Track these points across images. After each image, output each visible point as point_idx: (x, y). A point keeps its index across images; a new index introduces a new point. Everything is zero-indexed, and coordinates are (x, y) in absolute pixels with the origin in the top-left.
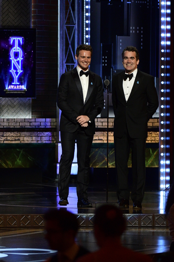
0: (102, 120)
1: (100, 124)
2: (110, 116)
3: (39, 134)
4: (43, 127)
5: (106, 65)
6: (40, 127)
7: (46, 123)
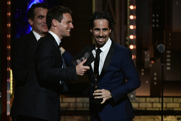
0: (153, 100)
1: (149, 105)
2: (164, 95)
3: (67, 119)
4: (72, 109)
5: (157, 26)
6: (70, 109)
7: (78, 104)
